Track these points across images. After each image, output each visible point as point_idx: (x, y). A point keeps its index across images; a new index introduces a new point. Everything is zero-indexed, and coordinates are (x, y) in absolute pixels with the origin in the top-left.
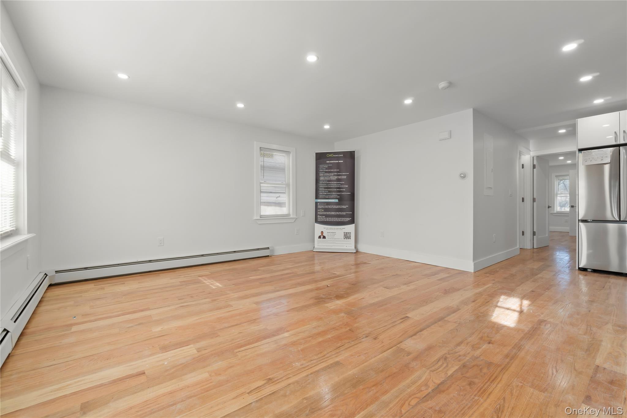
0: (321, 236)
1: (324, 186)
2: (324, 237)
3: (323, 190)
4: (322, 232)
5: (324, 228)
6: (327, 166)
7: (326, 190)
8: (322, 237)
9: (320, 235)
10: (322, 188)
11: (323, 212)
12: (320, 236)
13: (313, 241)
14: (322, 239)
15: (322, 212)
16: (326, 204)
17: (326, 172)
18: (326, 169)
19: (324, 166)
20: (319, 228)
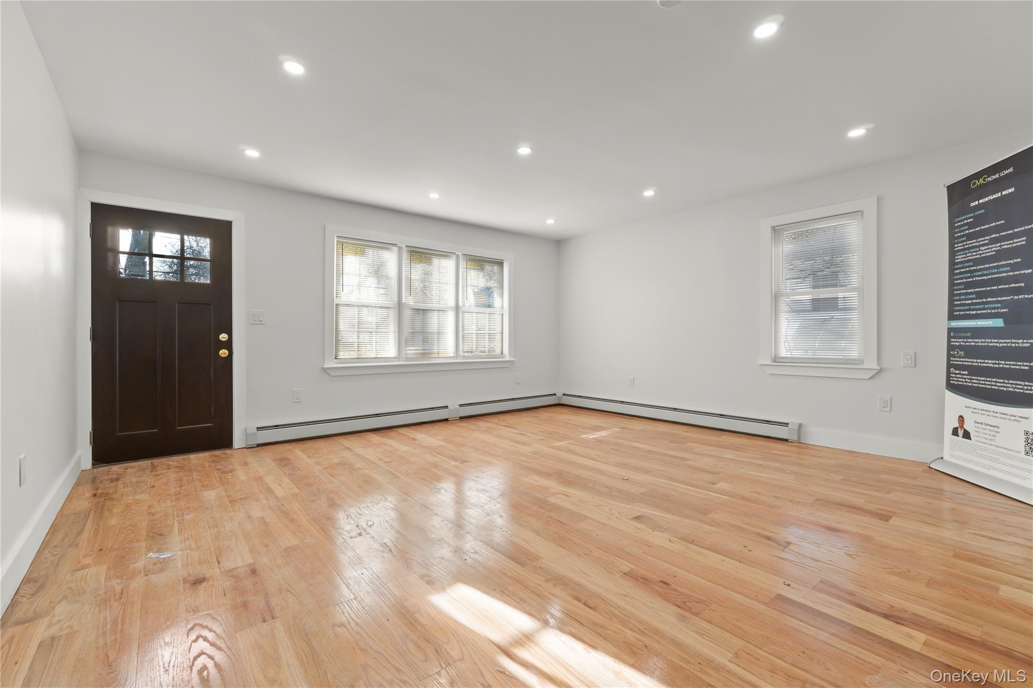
0: (959, 430)
1: (965, 280)
2: (967, 435)
3: (962, 292)
4: (961, 419)
5: (966, 407)
6: (970, 218)
7: (969, 291)
8: (961, 432)
9: (957, 425)
10: (960, 287)
11: (963, 358)
12: (957, 428)
13: (940, 440)
14: (960, 439)
15: (959, 357)
16: (969, 334)
17: (970, 237)
18: (971, 225)
19: (965, 219)
20: (956, 404)
